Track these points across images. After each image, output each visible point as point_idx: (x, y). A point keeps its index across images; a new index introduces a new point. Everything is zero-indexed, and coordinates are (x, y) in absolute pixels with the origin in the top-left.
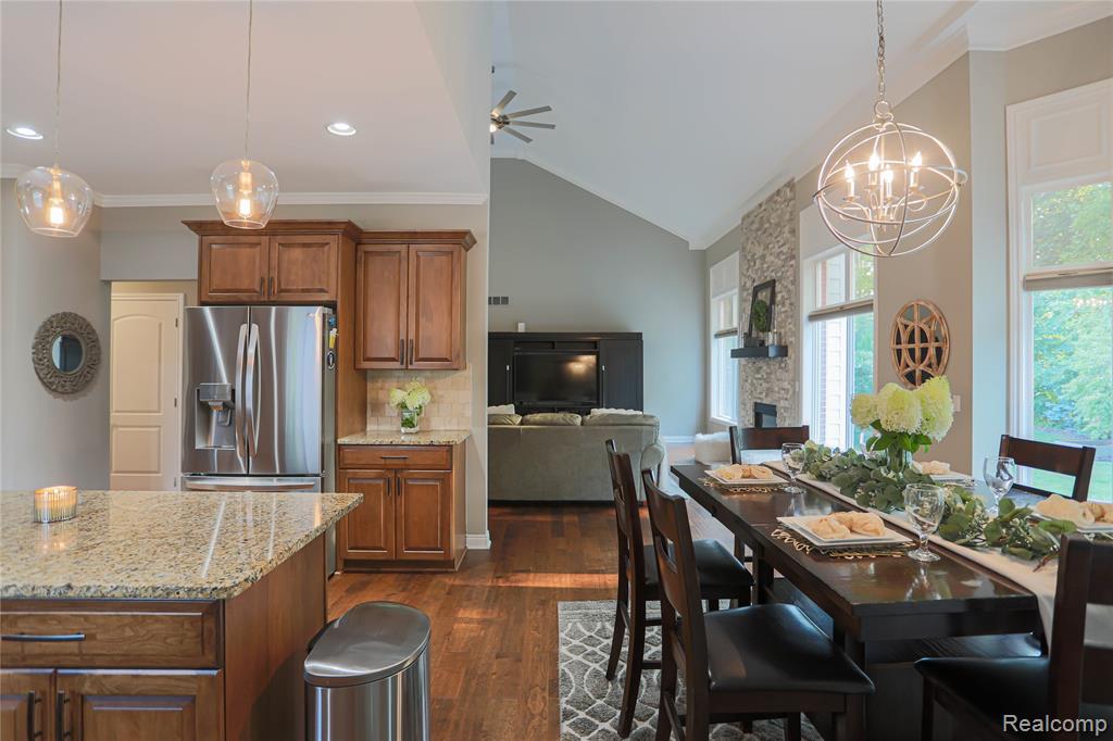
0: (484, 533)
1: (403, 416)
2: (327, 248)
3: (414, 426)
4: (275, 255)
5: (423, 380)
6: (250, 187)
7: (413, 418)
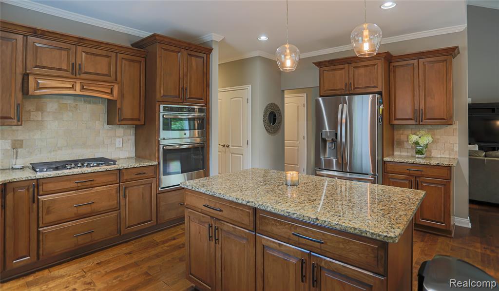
0: (467, 218)
1: (416, 148)
2: (376, 66)
3: (423, 154)
4: (351, 72)
5: (427, 130)
6: (368, 37)
7: (422, 150)
